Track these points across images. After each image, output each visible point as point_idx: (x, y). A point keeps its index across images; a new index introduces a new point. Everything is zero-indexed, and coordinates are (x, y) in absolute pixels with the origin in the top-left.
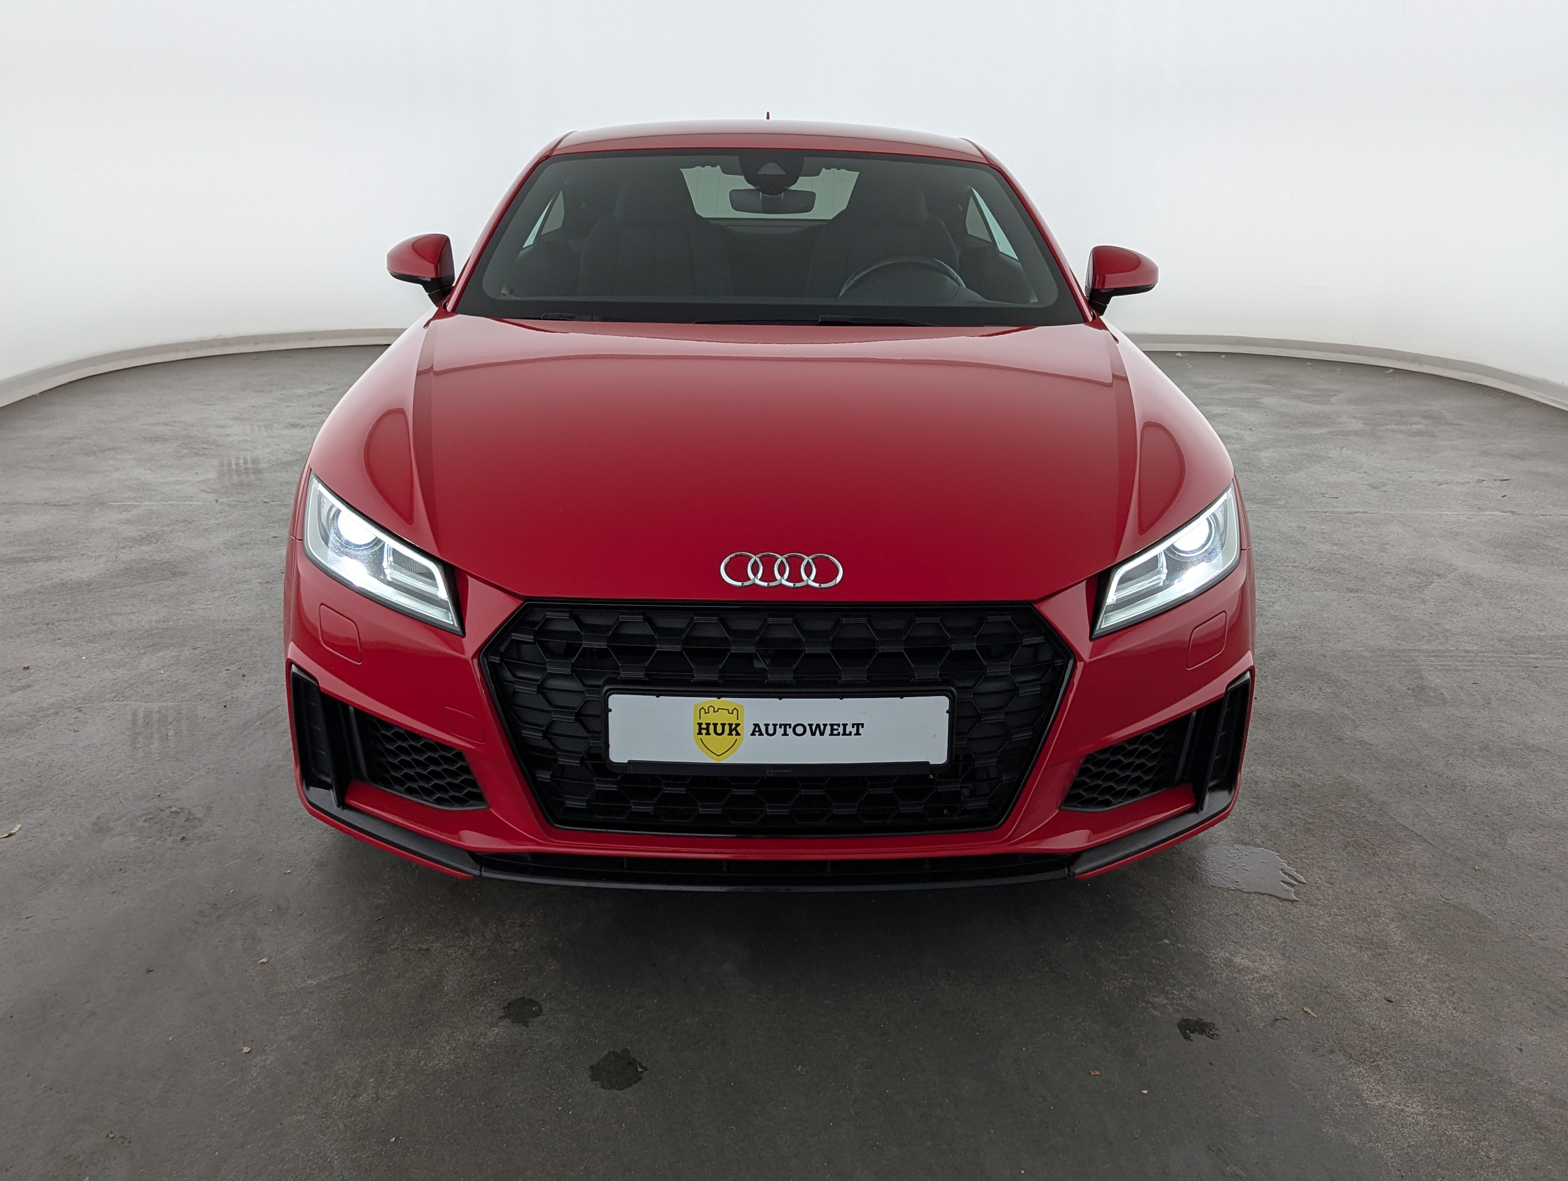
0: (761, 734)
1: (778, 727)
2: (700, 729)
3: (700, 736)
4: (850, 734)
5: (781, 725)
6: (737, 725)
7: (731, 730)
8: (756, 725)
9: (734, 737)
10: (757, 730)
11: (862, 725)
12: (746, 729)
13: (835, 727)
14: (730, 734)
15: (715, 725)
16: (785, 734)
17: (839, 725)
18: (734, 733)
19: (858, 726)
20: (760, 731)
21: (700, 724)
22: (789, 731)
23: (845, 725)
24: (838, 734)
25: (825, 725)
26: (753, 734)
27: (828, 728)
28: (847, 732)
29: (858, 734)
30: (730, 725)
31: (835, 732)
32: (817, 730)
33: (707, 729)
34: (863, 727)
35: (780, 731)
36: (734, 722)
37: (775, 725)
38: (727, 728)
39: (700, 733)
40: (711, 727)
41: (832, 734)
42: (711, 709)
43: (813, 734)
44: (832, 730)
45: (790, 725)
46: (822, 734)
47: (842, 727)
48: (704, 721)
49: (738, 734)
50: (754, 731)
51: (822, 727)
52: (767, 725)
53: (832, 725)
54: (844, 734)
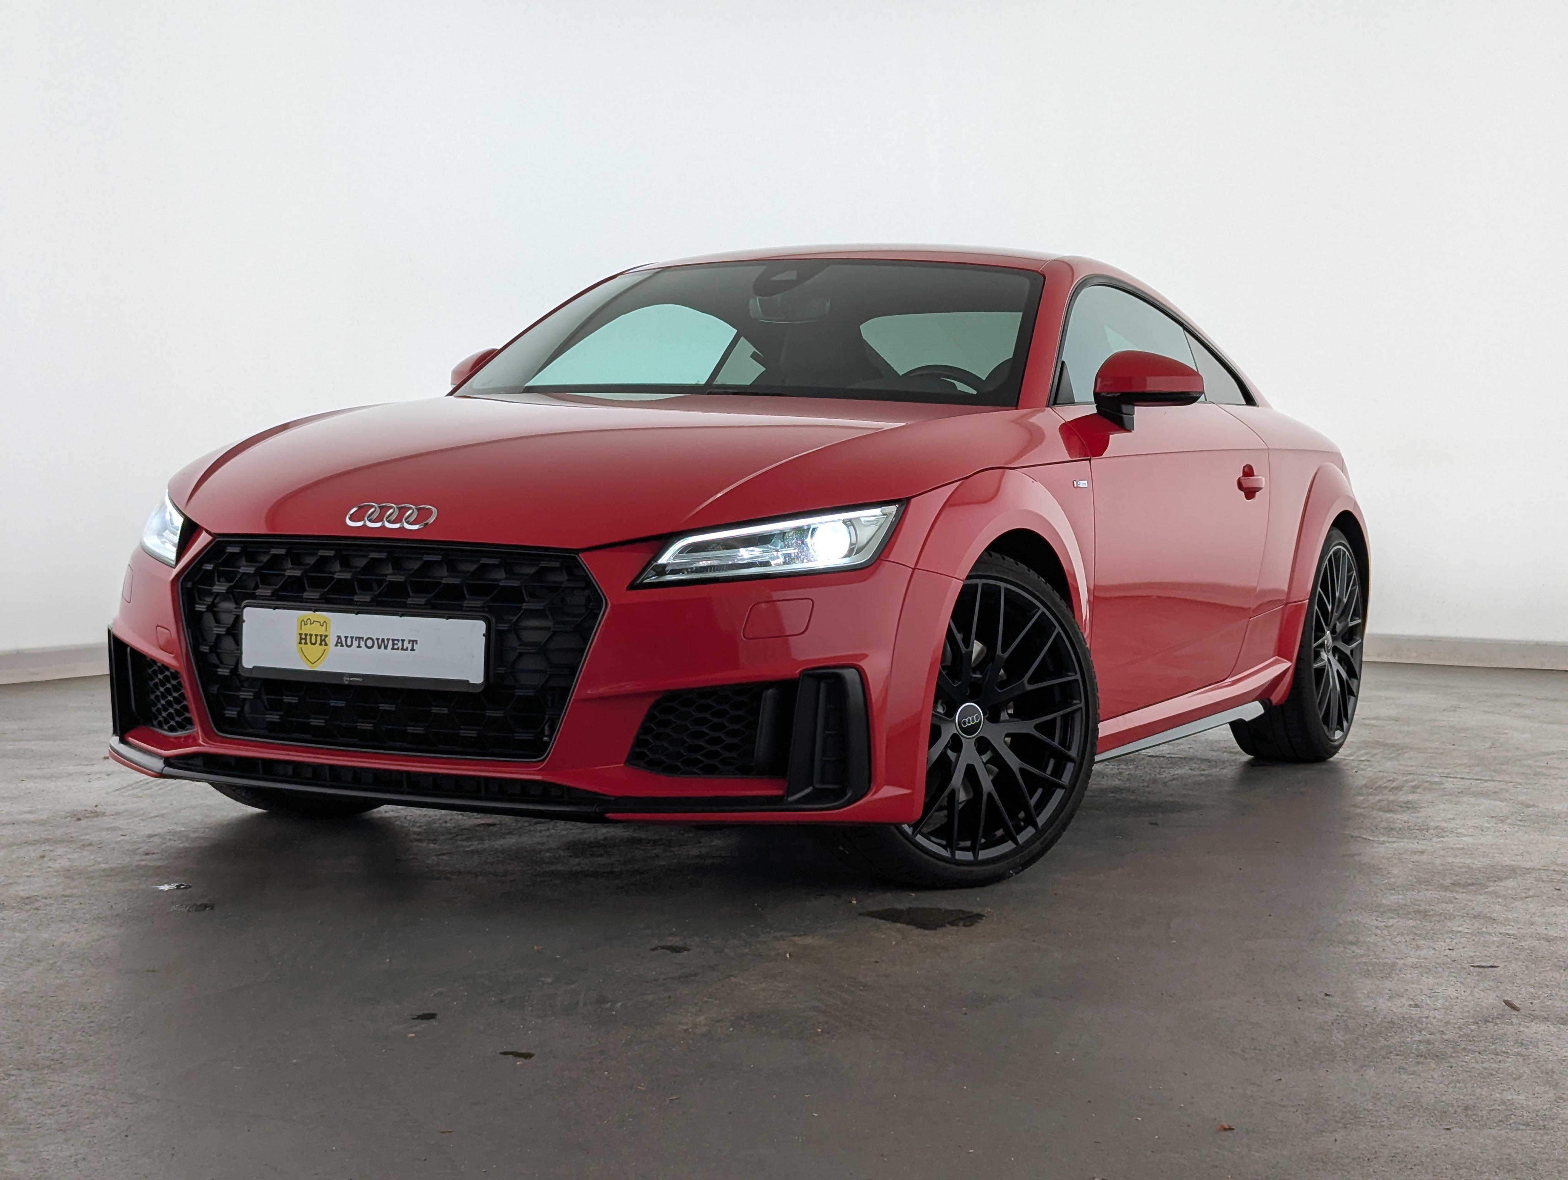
0: (342, 646)
1: (354, 639)
2: (301, 639)
3: (301, 645)
4: (407, 649)
5: (357, 638)
6: (326, 636)
7: (321, 641)
8: (339, 637)
9: (323, 647)
10: (339, 642)
11: (416, 641)
12: (332, 640)
13: (396, 642)
14: (321, 644)
15: (311, 635)
16: (359, 646)
17: (398, 640)
18: (323, 643)
19: (413, 642)
20: (341, 643)
21: (301, 634)
22: (362, 644)
23: (403, 641)
24: (398, 649)
25: (388, 640)
26: (336, 645)
27: (391, 642)
28: (405, 648)
29: (413, 650)
30: (321, 636)
31: (396, 647)
32: (382, 643)
33: (305, 639)
34: (417, 643)
35: (356, 643)
36: (324, 633)
37: (352, 638)
38: (319, 638)
39: (300, 643)
40: (308, 637)
41: (393, 649)
42: (309, 621)
43: (379, 647)
44: (394, 644)
45: (363, 638)
46: (386, 648)
47: (401, 642)
48: (303, 632)
49: (326, 645)
50: (337, 642)
51: (386, 641)
52: (346, 637)
53: (394, 640)
54: (402, 649)
